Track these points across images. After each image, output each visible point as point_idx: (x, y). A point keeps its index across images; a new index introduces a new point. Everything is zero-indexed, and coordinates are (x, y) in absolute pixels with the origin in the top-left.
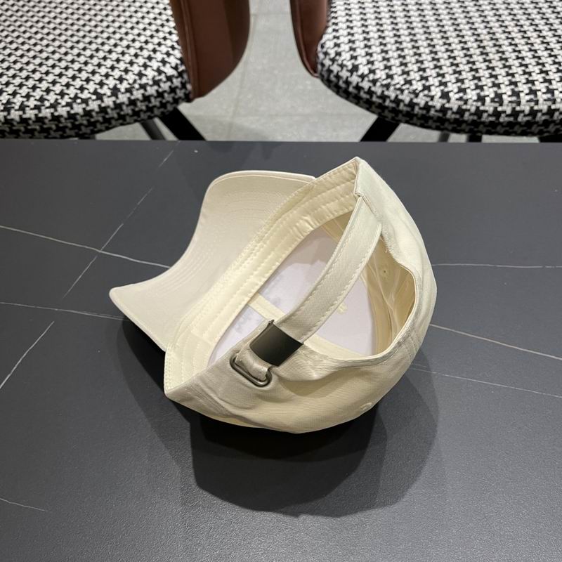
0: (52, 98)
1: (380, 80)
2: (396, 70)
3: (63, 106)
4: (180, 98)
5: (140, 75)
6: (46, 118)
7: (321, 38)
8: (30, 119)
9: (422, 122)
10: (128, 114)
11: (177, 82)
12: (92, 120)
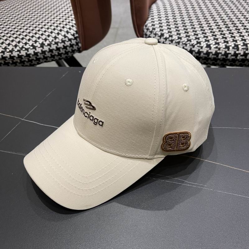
0: (10, 48)
2: (183, 35)
3: (16, 52)
4: (75, 50)
5: (55, 38)
6: (7, 57)
7: (145, 22)
10: (48, 57)
11: (74, 42)
12: (30, 59)
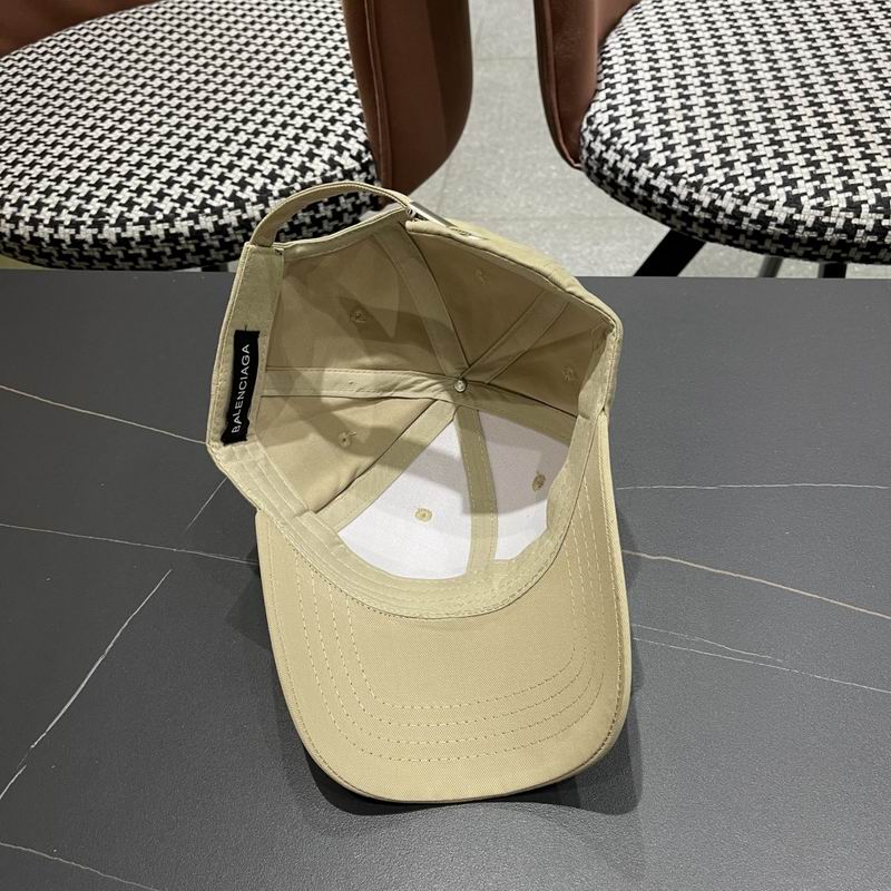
0: (166, 206)
1: (685, 176)
2: (712, 160)
3: (183, 220)
4: (364, 203)
5: (303, 169)
6: (157, 237)
7: (589, 107)
8: (132, 239)
9: (755, 242)
12: (227, 240)
